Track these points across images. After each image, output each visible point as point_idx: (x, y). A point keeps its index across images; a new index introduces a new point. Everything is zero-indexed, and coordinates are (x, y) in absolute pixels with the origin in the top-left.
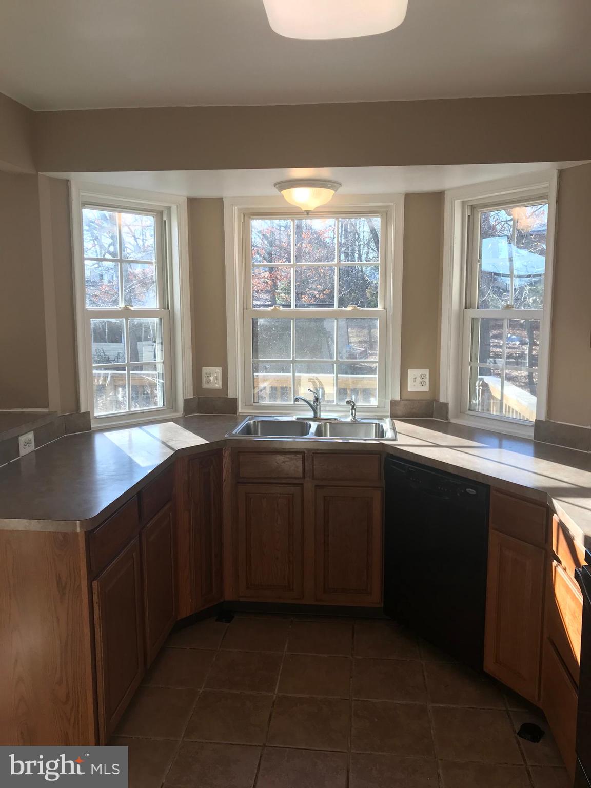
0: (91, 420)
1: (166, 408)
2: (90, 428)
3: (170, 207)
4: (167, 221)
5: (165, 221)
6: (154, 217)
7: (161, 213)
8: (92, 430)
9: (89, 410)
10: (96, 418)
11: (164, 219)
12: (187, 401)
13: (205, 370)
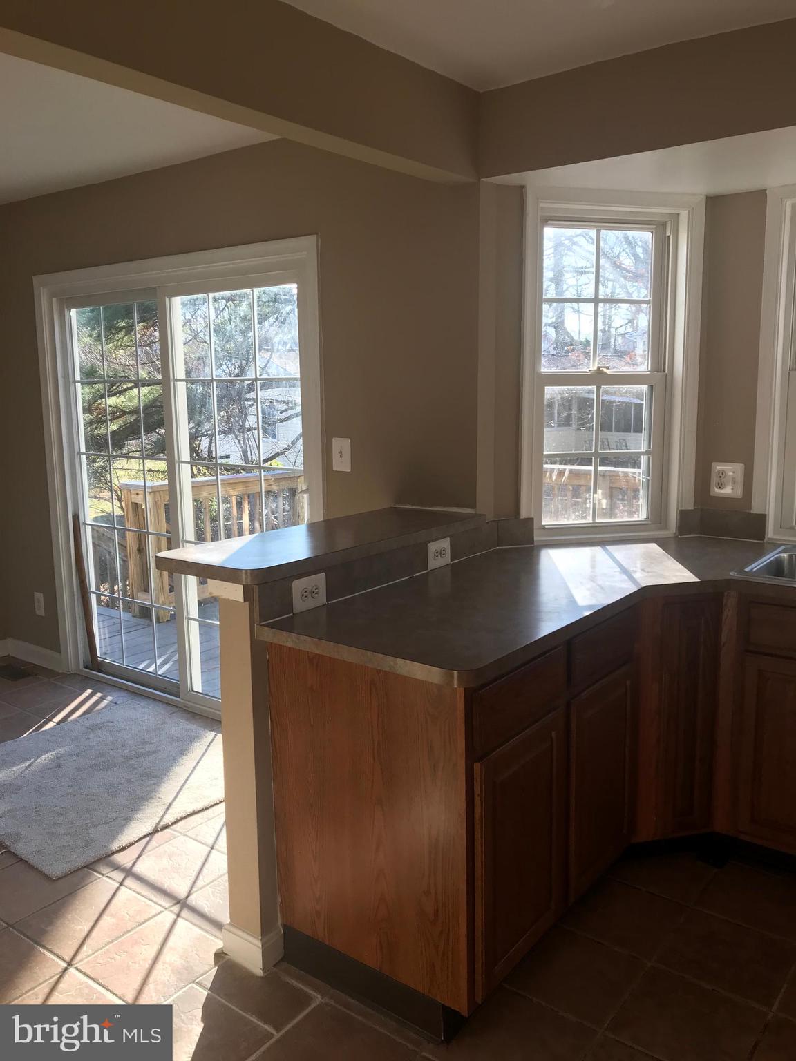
0: (535, 531)
1: (649, 522)
2: (532, 542)
3: (678, 215)
4: (671, 236)
5: (669, 237)
6: (652, 232)
7: (663, 225)
8: (535, 544)
9: (532, 516)
10: (544, 528)
11: (668, 234)
12: (683, 514)
13: (718, 467)
